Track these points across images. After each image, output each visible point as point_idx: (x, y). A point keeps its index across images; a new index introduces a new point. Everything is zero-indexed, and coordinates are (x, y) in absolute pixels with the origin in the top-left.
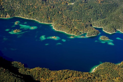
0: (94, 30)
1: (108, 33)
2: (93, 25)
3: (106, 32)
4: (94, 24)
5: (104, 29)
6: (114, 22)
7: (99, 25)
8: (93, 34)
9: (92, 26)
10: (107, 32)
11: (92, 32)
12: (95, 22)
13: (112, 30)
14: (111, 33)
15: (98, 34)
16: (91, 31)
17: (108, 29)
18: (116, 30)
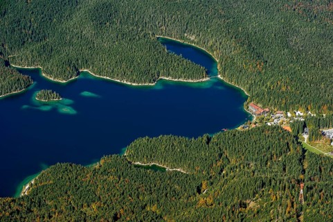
0: (17, 75)
1: (56, 80)
2: (12, 62)
3: (52, 79)
4: (14, 58)
5: (45, 72)
6: (71, 47)
7: (30, 60)
8: (14, 88)
9: (9, 65)
10: (55, 78)
11: (10, 83)
12: (16, 52)
13: (67, 72)
14: (64, 81)
15: (29, 86)
16: (7, 80)
17: (55, 69)
18: (77, 70)
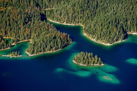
0: (54, 32)
1: (99, 42)
2: (49, 16)
3: (94, 40)
4: (52, 11)
5: (87, 31)
6: (120, 5)
7: (70, 15)
8: (49, 47)
9: (46, 19)
10: (98, 39)
11: (45, 41)
12: (55, 5)
13: (113, 34)
14: (109, 45)
15: (66, 46)
16: (41, 37)
17: (99, 29)
18: (125, 32)
